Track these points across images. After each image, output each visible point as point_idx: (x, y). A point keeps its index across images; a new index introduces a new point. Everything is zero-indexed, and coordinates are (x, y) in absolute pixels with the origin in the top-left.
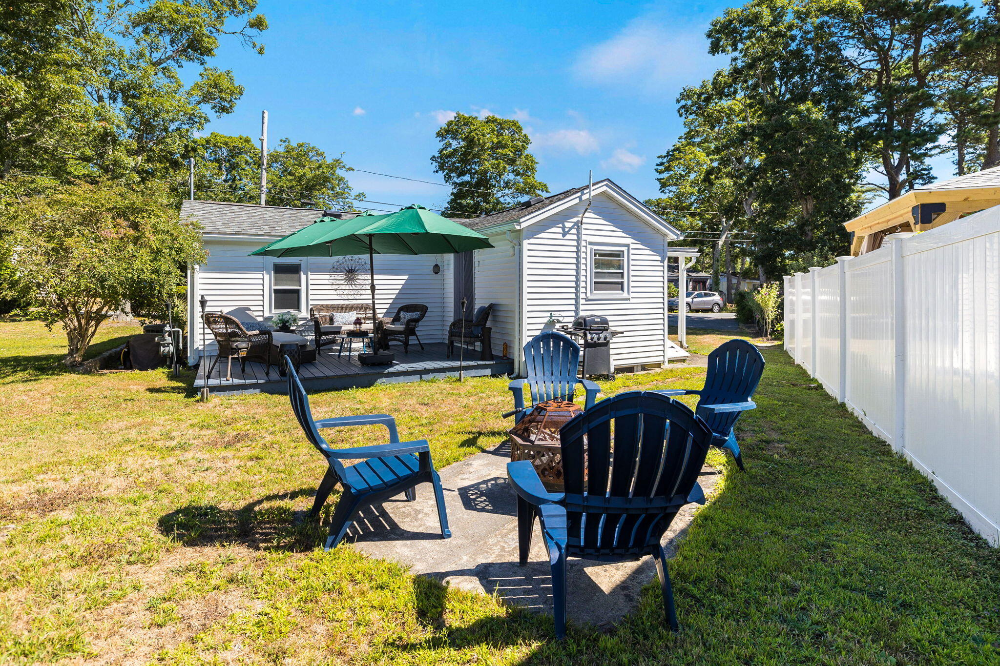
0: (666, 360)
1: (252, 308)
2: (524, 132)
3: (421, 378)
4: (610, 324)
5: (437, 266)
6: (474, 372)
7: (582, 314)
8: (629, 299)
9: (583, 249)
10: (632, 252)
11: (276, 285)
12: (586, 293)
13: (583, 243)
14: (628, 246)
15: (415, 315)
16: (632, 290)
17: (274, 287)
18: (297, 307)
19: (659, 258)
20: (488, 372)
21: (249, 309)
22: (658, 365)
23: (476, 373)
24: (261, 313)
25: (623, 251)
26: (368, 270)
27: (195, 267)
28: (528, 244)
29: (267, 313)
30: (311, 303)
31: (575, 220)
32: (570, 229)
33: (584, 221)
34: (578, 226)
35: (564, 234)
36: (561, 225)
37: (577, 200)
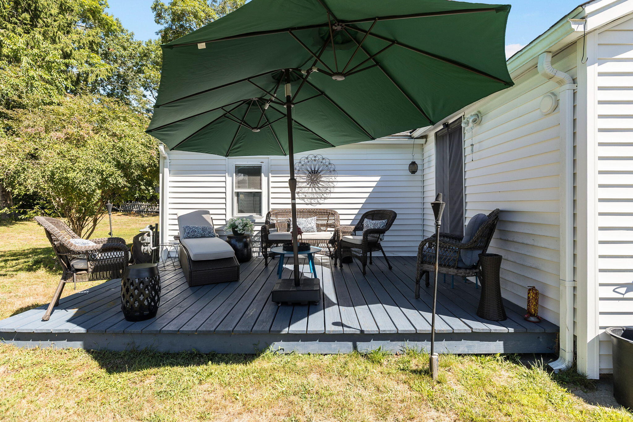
3: (355, 347)
5: (413, 163)
6: (463, 346)
11: (238, 187)
15: (379, 224)
17: (235, 190)
18: (260, 212)
20: (498, 347)
21: (208, 213)
26: (333, 171)
27: (166, 170)
28: (600, 74)
29: (229, 217)
30: (272, 207)
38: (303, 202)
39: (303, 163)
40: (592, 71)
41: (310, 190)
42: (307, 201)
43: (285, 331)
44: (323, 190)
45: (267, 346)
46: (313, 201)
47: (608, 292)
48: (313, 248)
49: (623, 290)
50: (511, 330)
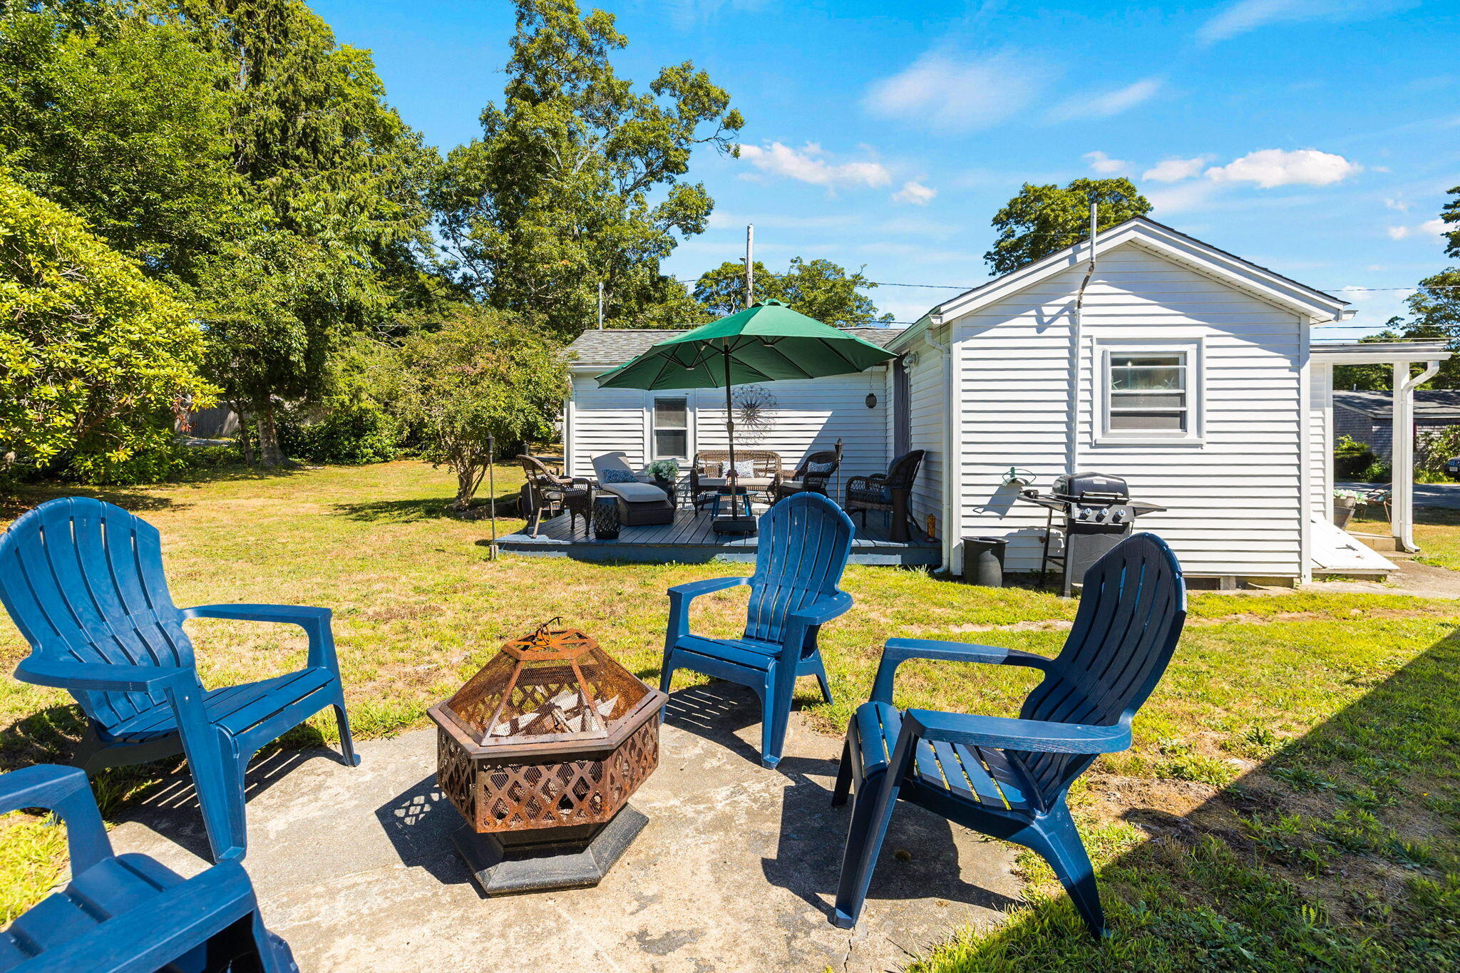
0: (1307, 572)
1: (628, 454)
2: (1138, 194)
4: (1131, 492)
5: (871, 395)
6: (869, 558)
7: (1079, 470)
8: (1201, 446)
9: (1083, 353)
10: (1206, 352)
11: (658, 425)
12: (1091, 434)
13: (1083, 342)
14: (1198, 341)
15: (823, 467)
16: (1207, 427)
17: (655, 428)
18: (683, 453)
19: (1287, 363)
20: (897, 559)
21: (624, 455)
22: (1288, 582)
23: (874, 559)
24: (640, 460)
25: (1185, 353)
26: (774, 405)
27: (572, 404)
28: (963, 349)
29: (648, 461)
30: (699, 448)
31: (1066, 300)
32: (1055, 317)
33: (1085, 300)
34: (1072, 310)
35: (1041, 327)
36: (1033, 312)
37: (1066, 264)
38: (742, 442)
39: (739, 396)
40: (957, 347)
41: (747, 428)
43: (727, 544)
44: (761, 428)
45: (713, 556)
46: (751, 441)
47: (969, 511)
48: (748, 492)
49: (980, 510)
50: (906, 545)
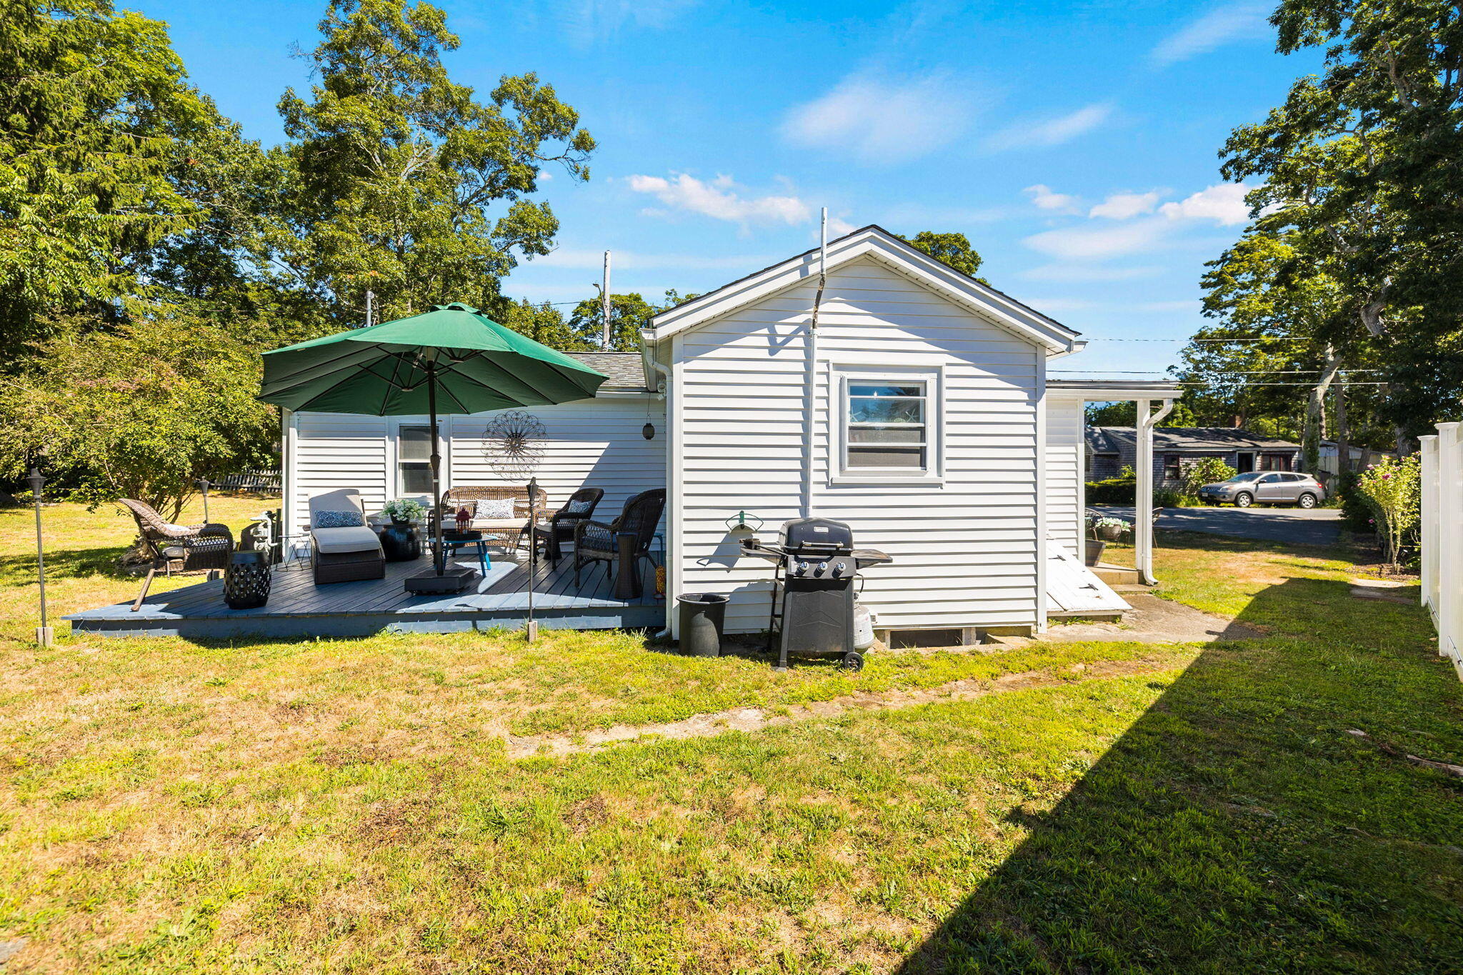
0: (1043, 619)
3: (475, 626)
4: (857, 538)
5: (649, 426)
6: (583, 621)
7: (814, 514)
8: (940, 485)
9: (818, 379)
10: (947, 382)
12: (827, 471)
13: (818, 367)
14: (937, 370)
15: (586, 505)
16: (947, 464)
17: (399, 461)
18: (434, 489)
19: (1024, 396)
20: (616, 621)
21: (355, 492)
23: (589, 622)
24: (380, 499)
25: (925, 382)
26: (543, 435)
27: (293, 431)
28: (686, 371)
29: (390, 497)
30: (454, 483)
31: (800, 319)
32: (789, 338)
33: (821, 319)
34: (807, 329)
35: (774, 349)
36: (765, 331)
37: (796, 276)
38: (499, 477)
39: (499, 422)
40: (678, 368)
41: (510, 460)
42: (505, 476)
44: (528, 460)
45: (382, 626)
46: (513, 476)
47: (692, 563)
48: (485, 537)
49: (705, 562)
50: (626, 604)
